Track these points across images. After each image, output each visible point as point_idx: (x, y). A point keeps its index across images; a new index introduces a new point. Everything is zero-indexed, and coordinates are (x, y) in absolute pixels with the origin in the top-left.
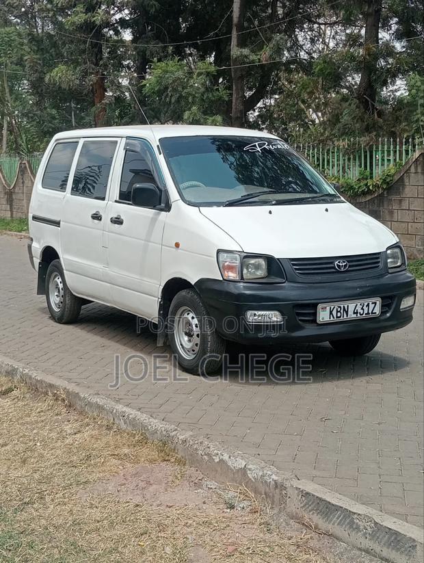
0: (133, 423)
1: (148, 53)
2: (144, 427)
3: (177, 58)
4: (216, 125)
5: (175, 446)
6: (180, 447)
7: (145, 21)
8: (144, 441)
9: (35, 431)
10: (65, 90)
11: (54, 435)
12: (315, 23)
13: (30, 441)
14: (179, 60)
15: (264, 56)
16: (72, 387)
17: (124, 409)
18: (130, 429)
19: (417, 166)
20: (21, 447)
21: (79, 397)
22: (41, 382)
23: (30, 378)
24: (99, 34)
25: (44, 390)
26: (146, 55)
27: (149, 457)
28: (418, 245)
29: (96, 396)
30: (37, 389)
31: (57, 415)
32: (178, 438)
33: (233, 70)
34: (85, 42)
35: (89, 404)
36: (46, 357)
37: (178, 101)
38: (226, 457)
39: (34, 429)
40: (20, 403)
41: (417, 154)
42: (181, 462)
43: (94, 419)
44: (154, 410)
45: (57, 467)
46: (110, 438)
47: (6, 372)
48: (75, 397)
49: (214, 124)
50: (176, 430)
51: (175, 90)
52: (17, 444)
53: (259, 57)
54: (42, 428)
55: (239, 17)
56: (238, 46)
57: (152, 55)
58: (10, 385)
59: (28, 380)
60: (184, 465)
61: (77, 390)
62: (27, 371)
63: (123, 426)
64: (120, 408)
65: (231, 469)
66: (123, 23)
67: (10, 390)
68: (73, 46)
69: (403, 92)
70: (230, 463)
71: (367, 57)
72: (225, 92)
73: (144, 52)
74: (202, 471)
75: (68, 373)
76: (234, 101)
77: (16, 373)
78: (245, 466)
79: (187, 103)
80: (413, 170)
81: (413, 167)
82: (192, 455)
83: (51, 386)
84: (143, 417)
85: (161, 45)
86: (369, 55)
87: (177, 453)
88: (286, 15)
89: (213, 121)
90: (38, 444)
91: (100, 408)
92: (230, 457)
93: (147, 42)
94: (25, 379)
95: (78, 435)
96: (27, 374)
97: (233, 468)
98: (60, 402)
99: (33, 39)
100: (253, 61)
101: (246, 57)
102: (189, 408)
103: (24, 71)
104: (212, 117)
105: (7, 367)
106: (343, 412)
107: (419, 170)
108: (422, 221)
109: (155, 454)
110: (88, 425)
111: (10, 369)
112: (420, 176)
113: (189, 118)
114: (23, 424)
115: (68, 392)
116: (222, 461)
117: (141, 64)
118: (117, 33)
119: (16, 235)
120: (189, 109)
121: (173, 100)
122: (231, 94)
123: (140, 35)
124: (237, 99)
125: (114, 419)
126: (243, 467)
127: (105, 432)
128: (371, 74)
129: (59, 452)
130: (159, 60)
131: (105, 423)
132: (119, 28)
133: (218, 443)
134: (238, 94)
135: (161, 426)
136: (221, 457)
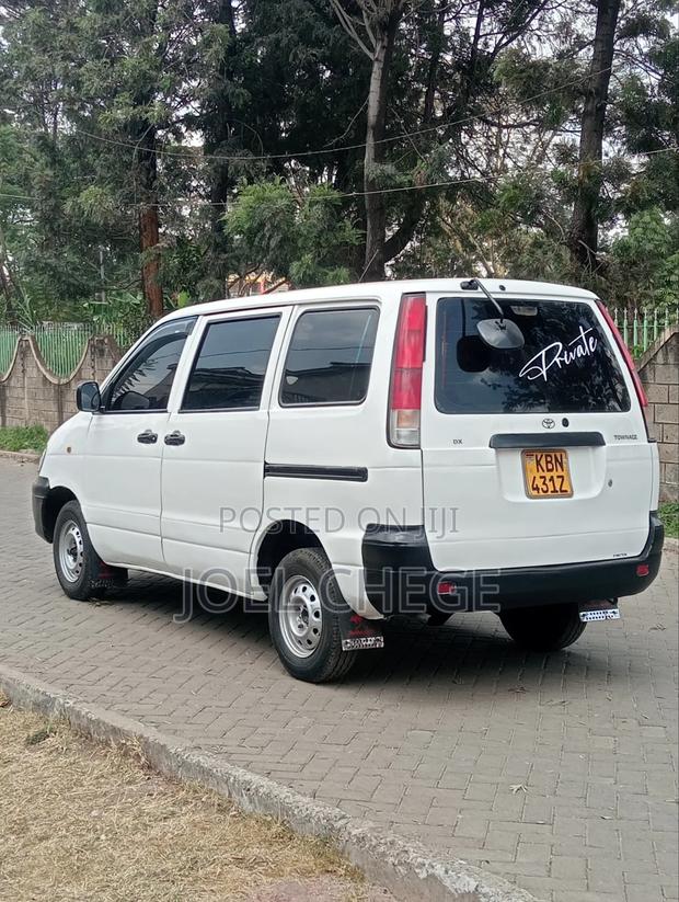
0: (266, 801)
1: (231, 170)
2: (286, 810)
3: (278, 179)
4: (339, 284)
5: (344, 847)
6: (353, 849)
7: (225, 119)
8: (287, 835)
9: (94, 813)
10: (97, 225)
11: (128, 820)
12: (493, 124)
13: (89, 830)
14: (282, 181)
15: (419, 175)
16: (151, 734)
17: (248, 777)
18: (260, 811)
19: (667, 354)
20: (73, 842)
21: (168, 753)
22: (98, 722)
23: (78, 715)
24: (151, 139)
25: (103, 737)
26: (227, 172)
27: (300, 865)
28: (670, 480)
29: (195, 752)
30: (89, 736)
31: (129, 783)
32: (350, 833)
33: (366, 197)
34: (129, 151)
35: (184, 764)
36: (94, 676)
37: (280, 246)
38: (439, 870)
39: (92, 809)
40: (62, 760)
41: (667, 335)
42: (356, 875)
43: (195, 792)
44: (292, 775)
45: (140, 881)
46: (226, 827)
47: (34, 704)
48: (159, 752)
49: (336, 282)
50: (343, 817)
51: (276, 228)
52: (66, 837)
53: (409, 177)
54: (106, 808)
55: (378, 116)
56: (375, 160)
57: (237, 172)
58: (42, 727)
59: (73, 719)
60: (362, 879)
61: (162, 739)
62: (71, 703)
63: (248, 807)
64: (241, 774)
65: (449, 893)
66: (189, 121)
67: (43, 736)
68: (111, 157)
69: (620, 230)
70: (447, 883)
71: (586, 181)
72: (354, 231)
73: (225, 168)
74: (395, 892)
75: (136, 706)
76: (368, 246)
77: (52, 708)
78: (476, 889)
79: (296, 249)
80: (660, 358)
81: (660, 356)
82: (375, 864)
83: (115, 731)
84: (283, 793)
85: (251, 157)
86: (589, 177)
87: (347, 859)
88: (447, 112)
89: (335, 277)
90: (103, 837)
91: (206, 773)
92: (446, 872)
93: (229, 153)
94: (67, 716)
95: (170, 822)
96: (72, 709)
97: (453, 891)
98: (131, 760)
99: (46, 145)
100: (401, 185)
101: (389, 177)
102: (351, 771)
103: (29, 195)
104: (332, 270)
105: (37, 694)
106: (612, 781)
107: (671, 360)
108: (676, 441)
109: (308, 861)
110: (186, 803)
111: (42, 698)
112: (673, 370)
113: (298, 272)
114: (72, 800)
115: (146, 744)
116: (432, 877)
117: (219, 185)
118: (179, 136)
119: (14, 457)
120: (299, 259)
121: (273, 243)
122: (364, 236)
123: (219, 141)
124: (373, 243)
125: (230, 794)
126: (472, 889)
127: (215, 816)
128: (591, 207)
129: (139, 853)
130: (251, 182)
131: (215, 800)
132: (183, 129)
133: (421, 845)
134: (374, 235)
135: (317, 809)
136: (430, 871)
